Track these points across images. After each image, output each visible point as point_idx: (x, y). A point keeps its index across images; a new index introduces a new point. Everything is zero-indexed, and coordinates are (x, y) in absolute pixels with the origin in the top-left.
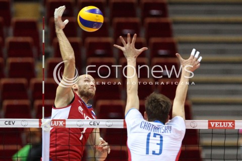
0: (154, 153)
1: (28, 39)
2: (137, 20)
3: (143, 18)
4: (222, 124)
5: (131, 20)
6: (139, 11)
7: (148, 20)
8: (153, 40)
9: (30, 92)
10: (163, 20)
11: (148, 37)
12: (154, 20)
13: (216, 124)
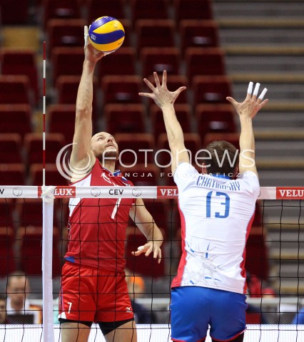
0: (217, 215)
1: (22, 79)
2: (176, 50)
3: (184, 48)
4: (296, 193)
5: (167, 51)
6: (178, 39)
7: (191, 51)
8: (199, 79)
9: (24, 152)
10: (211, 51)
11: (191, 75)
12: (199, 51)
13: (288, 193)
